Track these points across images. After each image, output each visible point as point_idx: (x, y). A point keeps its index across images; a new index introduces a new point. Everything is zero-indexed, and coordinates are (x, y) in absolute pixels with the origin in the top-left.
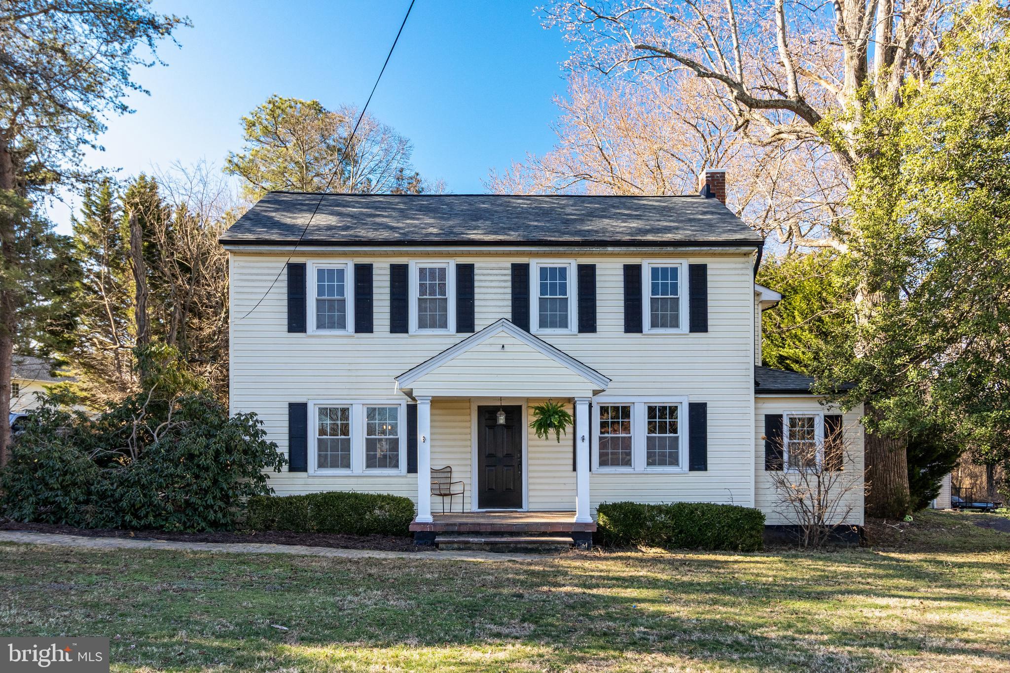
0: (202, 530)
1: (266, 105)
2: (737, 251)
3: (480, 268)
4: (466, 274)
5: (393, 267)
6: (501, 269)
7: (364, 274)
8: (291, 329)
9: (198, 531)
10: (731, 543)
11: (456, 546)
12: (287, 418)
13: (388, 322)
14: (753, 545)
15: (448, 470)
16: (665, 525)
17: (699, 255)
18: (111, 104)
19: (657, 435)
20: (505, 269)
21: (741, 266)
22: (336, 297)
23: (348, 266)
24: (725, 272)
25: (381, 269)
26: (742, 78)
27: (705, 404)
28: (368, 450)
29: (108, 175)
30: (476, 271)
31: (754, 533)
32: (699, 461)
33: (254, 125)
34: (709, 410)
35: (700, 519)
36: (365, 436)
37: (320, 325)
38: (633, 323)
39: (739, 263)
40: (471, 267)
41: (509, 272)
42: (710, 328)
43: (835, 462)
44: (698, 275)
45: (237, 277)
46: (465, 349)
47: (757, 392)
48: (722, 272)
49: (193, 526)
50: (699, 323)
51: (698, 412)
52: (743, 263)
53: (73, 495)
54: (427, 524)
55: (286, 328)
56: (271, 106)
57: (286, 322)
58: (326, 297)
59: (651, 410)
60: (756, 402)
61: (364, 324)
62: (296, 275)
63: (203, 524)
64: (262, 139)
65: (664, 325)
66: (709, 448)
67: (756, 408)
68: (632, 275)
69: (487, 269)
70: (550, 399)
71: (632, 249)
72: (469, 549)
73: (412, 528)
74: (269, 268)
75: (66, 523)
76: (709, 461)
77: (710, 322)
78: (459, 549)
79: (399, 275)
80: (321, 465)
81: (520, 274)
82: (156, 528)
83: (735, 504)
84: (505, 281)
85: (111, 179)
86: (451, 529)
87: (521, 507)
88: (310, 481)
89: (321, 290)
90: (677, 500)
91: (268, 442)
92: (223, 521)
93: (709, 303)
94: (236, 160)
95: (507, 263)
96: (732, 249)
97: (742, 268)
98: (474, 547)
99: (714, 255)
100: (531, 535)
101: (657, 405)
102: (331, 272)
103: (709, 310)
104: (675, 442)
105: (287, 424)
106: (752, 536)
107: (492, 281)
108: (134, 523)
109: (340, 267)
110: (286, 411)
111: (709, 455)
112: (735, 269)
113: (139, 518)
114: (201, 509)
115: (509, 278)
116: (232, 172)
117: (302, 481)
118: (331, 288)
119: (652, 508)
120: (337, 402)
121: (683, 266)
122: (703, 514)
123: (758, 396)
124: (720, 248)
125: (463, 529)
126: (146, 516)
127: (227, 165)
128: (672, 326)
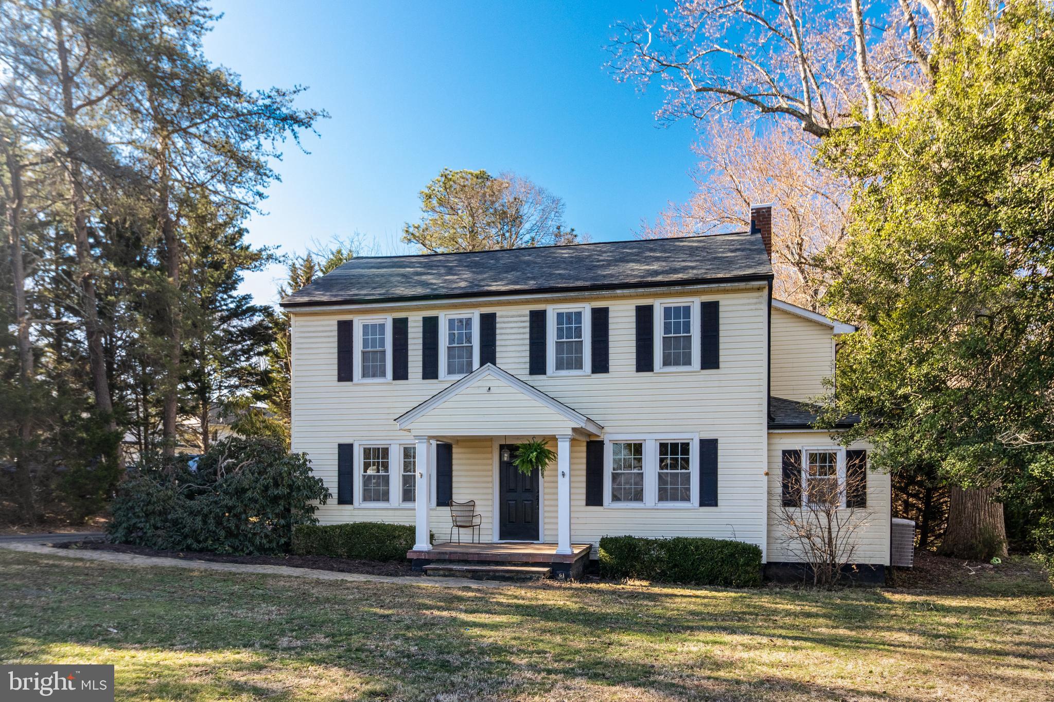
0: (250, 553)
1: (440, 178)
2: (748, 286)
3: (502, 317)
4: (488, 322)
5: (425, 320)
6: (520, 316)
7: (401, 327)
8: (340, 379)
9: (247, 554)
10: (726, 578)
11: (441, 572)
12: (336, 457)
13: (421, 370)
14: (749, 581)
15: (472, 503)
16: (659, 559)
17: (711, 292)
18: (251, 192)
19: (669, 471)
20: (524, 316)
21: (755, 301)
22: (378, 349)
23: (387, 320)
24: (739, 308)
25: (415, 321)
26: (810, 109)
27: (717, 440)
28: (404, 484)
29: (269, 253)
30: (498, 320)
31: (749, 569)
32: (709, 497)
33: (430, 197)
34: (720, 447)
35: (693, 554)
36: (402, 472)
37: (365, 375)
38: (644, 363)
39: (753, 298)
40: (493, 316)
41: (528, 319)
42: (721, 365)
43: (858, 499)
44: (711, 312)
45: (297, 335)
46: (457, 392)
47: (769, 427)
48: (734, 308)
49: (242, 550)
50: (711, 360)
51: (709, 448)
52: (757, 298)
53: (152, 521)
54: (422, 552)
55: (336, 378)
56: (443, 179)
57: (336, 373)
58: (370, 349)
59: (663, 447)
60: (769, 438)
61: (401, 372)
62: (345, 329)
63: (251, 549)
64: (438, 209)
65: (677, 363)
66: (720, 484)
67: (769, 444)
68: (644, 316)
69: (507, 317)
70: (534, 437)
71: (640, 290)
72: (453, 576)
73: (409, 555)
74: (323, 326)
75: (146, 544)
76: (720, 497)
77: (721, 359)
78: (445, 576)
79: (430, 326)
80: (366, 498)
81: (538, 321)
82: (211, 551)
83: (739, 540)
84: (524, 327)
85: (272, 255)
86: (442, 557)
87: (538, 539)
88: (356, 512)
89: (365, 343)
90: (676, 535)
91: (317, 478)
92: (267, 546)
93: (721, 340)
94: (411, 230)
95: (526, 310)
96: (742, 285)
97: (756, 303)
98: (458, 574)
99: (726, 291)
100: (515, 565)
101: (669, 442)
102: (374, 326)
103: (721, 346)
104: (687, 478)
105: (336, 462)
106: (747, 572)
107: (512, 328)
108: (195, 546)
109: (381, 322)
110: (336, 451)
111: (720, 490)
112: (749, 304)
113: (199, 542)
114: (250, 535)
115: (528, 324)
116: (410, 241)
117: (348, 513)
118: (374, 340)
119: (648, 542)
120: (379, 443)
121: (695, 304)
122: (697, 548)
123: (771, 431)
124: (729, 285)
125: (453, 557)
126: (206, 540)
127: (405, 235)
128: (685, 364)
